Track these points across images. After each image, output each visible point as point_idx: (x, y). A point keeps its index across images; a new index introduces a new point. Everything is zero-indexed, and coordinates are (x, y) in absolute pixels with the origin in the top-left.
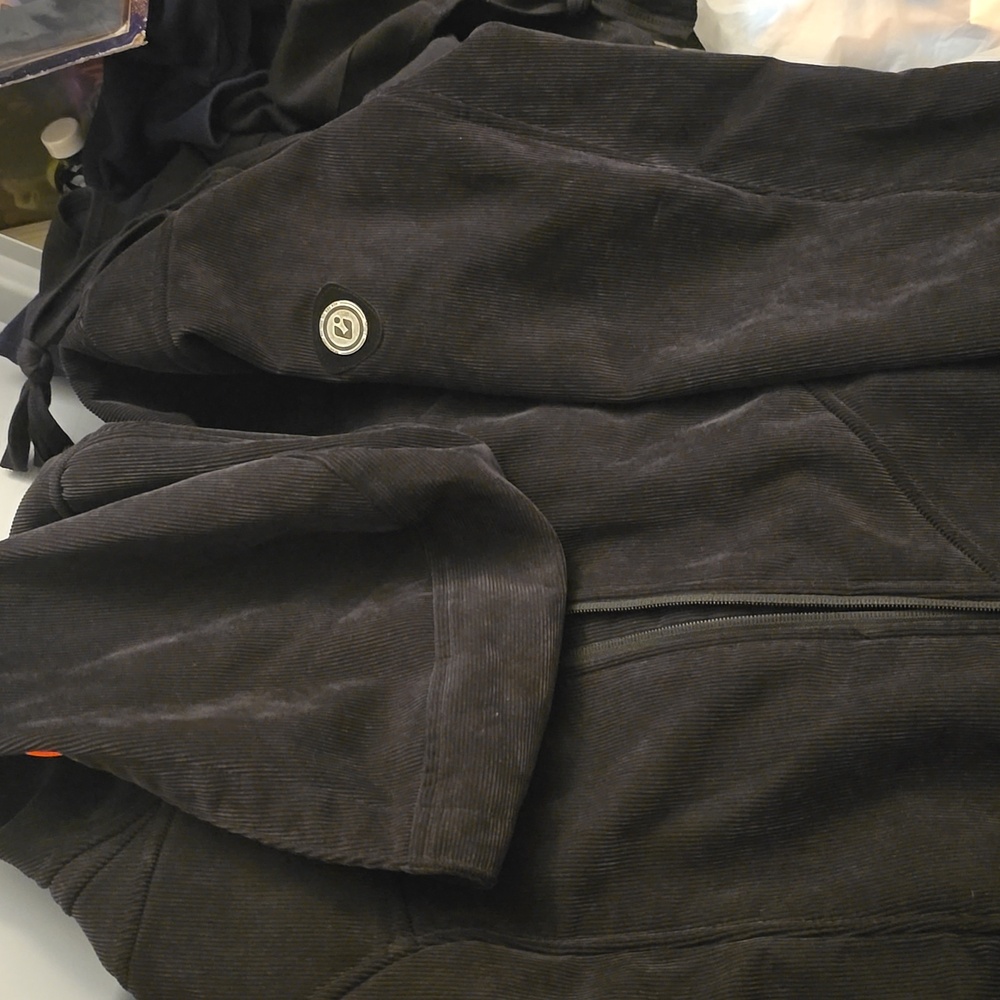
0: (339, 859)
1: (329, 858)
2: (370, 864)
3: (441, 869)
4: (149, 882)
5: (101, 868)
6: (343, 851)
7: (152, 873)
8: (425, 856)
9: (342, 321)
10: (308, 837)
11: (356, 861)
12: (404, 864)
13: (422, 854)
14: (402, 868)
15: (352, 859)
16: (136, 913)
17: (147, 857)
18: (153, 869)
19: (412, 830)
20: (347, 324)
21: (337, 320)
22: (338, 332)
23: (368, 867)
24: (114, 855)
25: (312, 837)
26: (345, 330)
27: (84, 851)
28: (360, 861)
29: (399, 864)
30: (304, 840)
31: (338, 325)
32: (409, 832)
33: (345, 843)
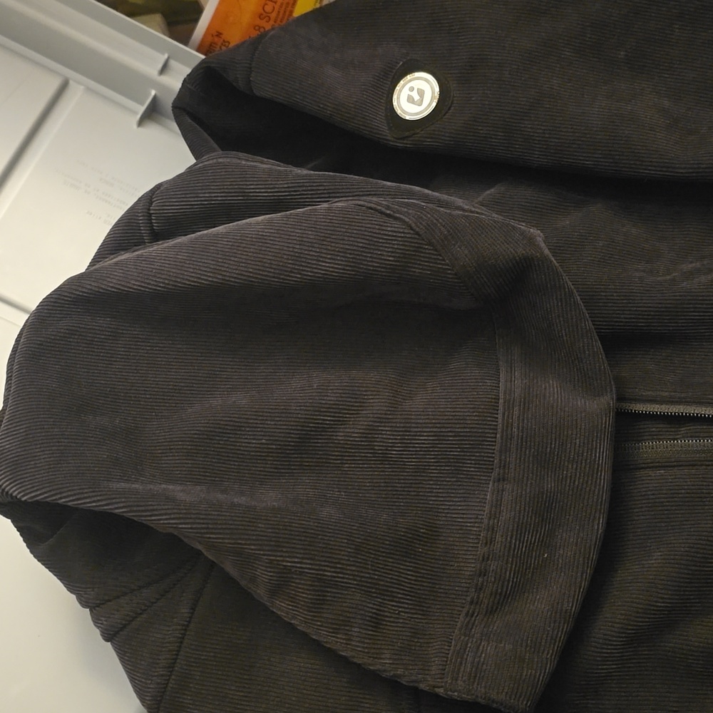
0: (379, 670)
1: (371, 668)
2: (408, 682)
3: (474, 697)
4: (184, 634)
5: (141, 614)
6: (385, 663)
7: (187, 626)
8: (460, 682)
9: (416, 90)
10: (354, 643)
11: (395, 676)
12: (439, 687)
13: (457, 680)
14: (437, 690)
15: (392, 673)
16: (170, 661)
17: (185, 610)
18: (189, 622)
19: (449, 656)
20: (421, 93)
21: (412, 89)
22: (410, 100)
23: (404, 683)
24: (153, 603)
25: (358, 644)
26: (417, 97)
27: (125, 594)
28: (399, 676)
29: (434, 687)
30: (349, 644)
31: (411, 93)
32: (447, 658)
33: (388, 656)
